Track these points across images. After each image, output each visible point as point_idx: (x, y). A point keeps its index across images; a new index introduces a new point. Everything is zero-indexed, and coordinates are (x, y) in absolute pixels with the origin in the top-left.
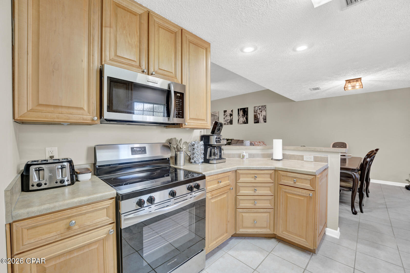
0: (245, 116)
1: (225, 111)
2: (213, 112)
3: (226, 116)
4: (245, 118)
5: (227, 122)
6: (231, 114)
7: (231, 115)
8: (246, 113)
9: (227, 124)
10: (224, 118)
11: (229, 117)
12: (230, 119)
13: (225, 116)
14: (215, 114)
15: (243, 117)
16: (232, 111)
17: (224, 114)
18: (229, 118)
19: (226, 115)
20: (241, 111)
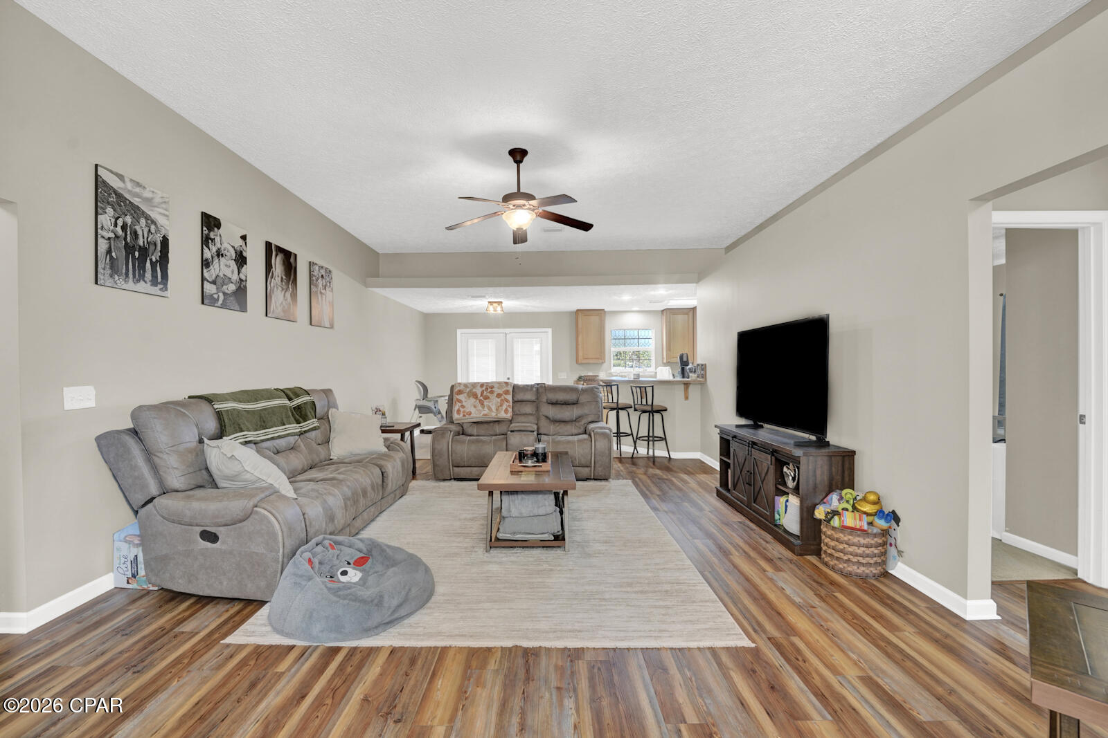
0: (290, 286)
1: (210, 223)
2: (121, 177)
3: (219, 254)
4: (288, 295)
5: (224, 294)
6: (241, 252)
7: (241, 260)
8: (292, 277)
9: (224, 306)
10: (206, 264)
11: (233, 265)
12: (235, 277)
13: (214, 249)
14: (136, 201)
15: (283, 289)
16: (244, 238)
17: (206, 241)
18: (225, 267)
19: (218, 245)
20: (278, 258)
